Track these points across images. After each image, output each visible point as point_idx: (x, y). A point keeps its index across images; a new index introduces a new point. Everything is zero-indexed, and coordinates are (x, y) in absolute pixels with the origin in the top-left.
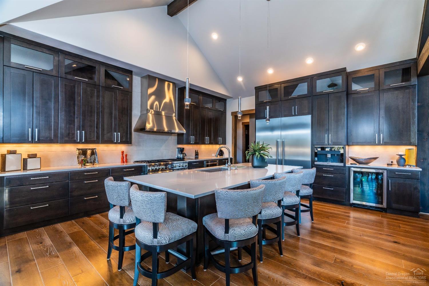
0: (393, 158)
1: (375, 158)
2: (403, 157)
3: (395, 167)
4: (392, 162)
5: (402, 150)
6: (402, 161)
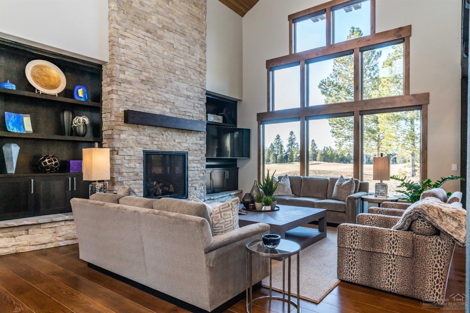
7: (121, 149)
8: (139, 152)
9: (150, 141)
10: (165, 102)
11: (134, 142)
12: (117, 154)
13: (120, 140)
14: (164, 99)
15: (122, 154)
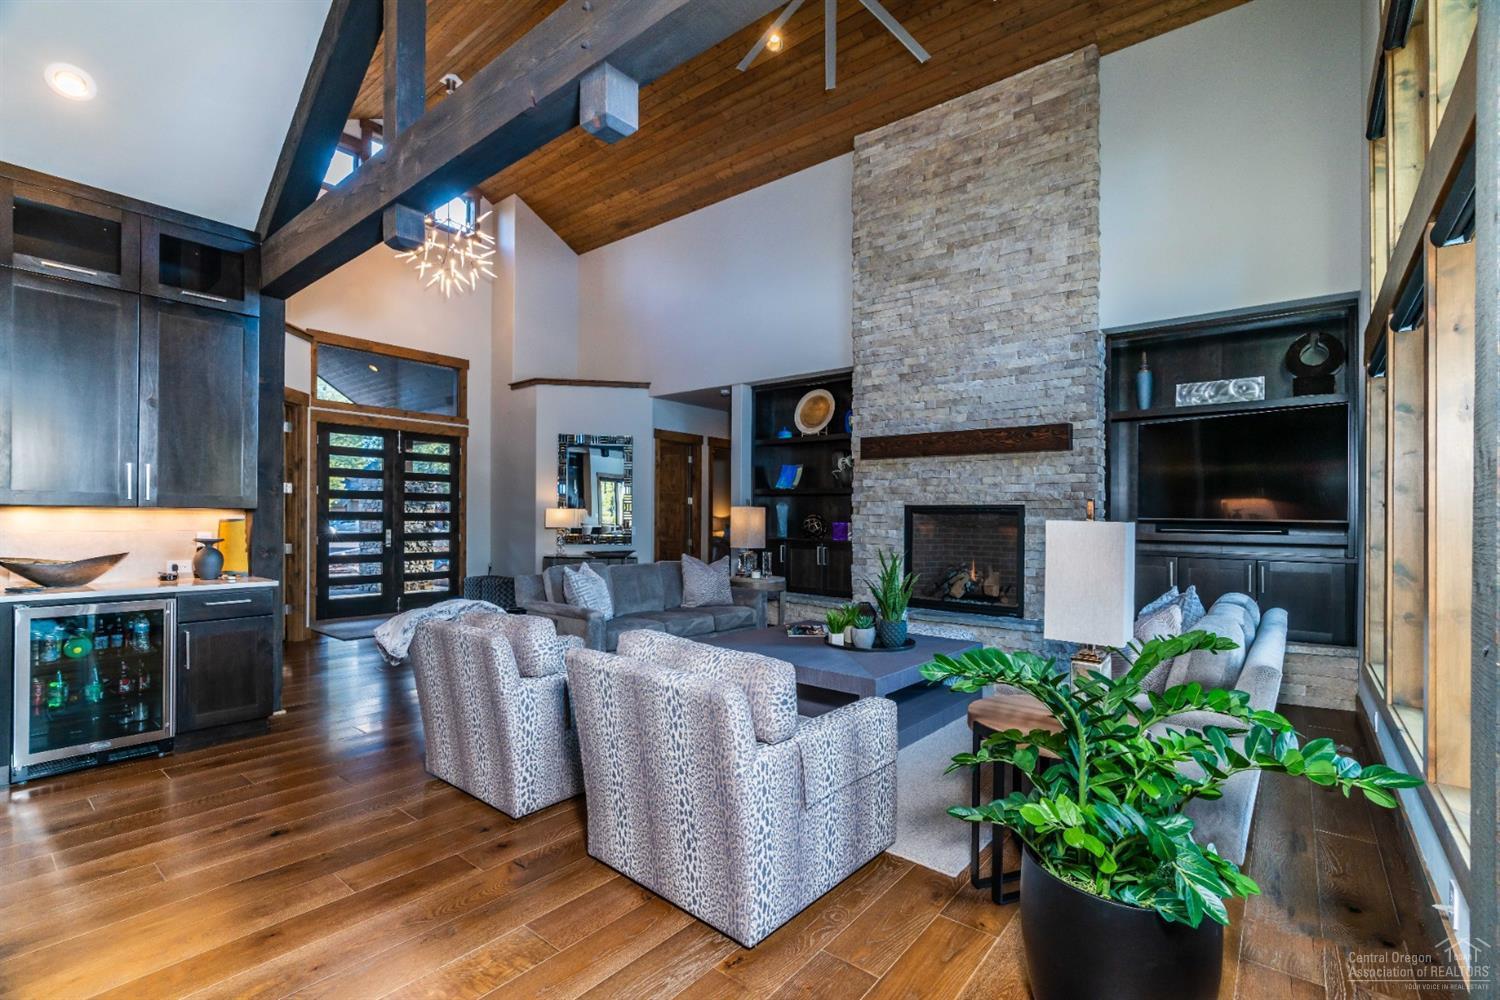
0: (177, 553)
1: (115, 559)
2: (215, 546)
3: (187, 584)
4: (175, 568)
5: (207, 523)
6: (213, 560)
7: (863, 504)
8: (897, 508)
9: (919, 488)
10: (955, 402)
11: (885, 493)
12: (858, 513)
13: (862, 489)
14: (951, 396)
15: (865, 513)
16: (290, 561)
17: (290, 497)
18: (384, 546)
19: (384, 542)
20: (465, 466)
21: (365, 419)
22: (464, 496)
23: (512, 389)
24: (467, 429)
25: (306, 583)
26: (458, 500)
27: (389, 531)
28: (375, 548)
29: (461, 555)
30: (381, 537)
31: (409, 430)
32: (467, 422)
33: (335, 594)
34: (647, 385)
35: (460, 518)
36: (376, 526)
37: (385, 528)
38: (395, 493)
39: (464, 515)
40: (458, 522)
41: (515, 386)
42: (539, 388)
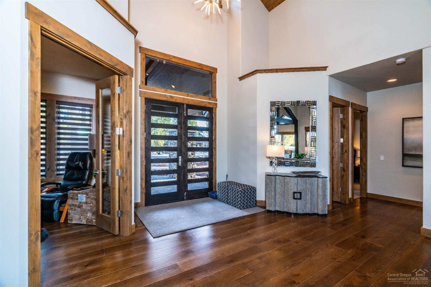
16: (121, 181)
17: (121, 137)
18: (178, 166)
19: (178, 163)
20: (216, 123)
21: (169, 97)
22: (215, 139)
23: (240, 80)
24: (217, 104)
25: (131, 196)
26: (212, 140)
27: (180, 157)
28: (174, 166)
29: (214, 169)
30: (176, 160)
31: (190, 103)
32: (216, 100)
33: (155, 191)
34: (324, 68)
35: (214, 150)
36: (174, 155)
37: (178, 156)
38: (183, 137)
39: (215, 148)
40: (212, 152)
41: (241, 78)
42: (258, 75)
